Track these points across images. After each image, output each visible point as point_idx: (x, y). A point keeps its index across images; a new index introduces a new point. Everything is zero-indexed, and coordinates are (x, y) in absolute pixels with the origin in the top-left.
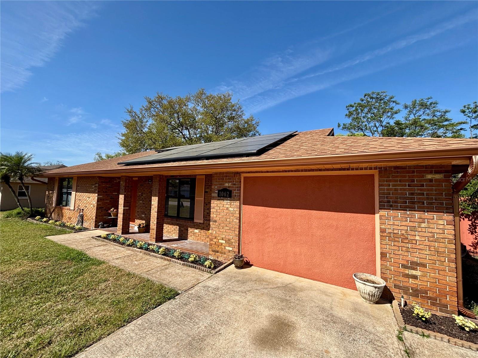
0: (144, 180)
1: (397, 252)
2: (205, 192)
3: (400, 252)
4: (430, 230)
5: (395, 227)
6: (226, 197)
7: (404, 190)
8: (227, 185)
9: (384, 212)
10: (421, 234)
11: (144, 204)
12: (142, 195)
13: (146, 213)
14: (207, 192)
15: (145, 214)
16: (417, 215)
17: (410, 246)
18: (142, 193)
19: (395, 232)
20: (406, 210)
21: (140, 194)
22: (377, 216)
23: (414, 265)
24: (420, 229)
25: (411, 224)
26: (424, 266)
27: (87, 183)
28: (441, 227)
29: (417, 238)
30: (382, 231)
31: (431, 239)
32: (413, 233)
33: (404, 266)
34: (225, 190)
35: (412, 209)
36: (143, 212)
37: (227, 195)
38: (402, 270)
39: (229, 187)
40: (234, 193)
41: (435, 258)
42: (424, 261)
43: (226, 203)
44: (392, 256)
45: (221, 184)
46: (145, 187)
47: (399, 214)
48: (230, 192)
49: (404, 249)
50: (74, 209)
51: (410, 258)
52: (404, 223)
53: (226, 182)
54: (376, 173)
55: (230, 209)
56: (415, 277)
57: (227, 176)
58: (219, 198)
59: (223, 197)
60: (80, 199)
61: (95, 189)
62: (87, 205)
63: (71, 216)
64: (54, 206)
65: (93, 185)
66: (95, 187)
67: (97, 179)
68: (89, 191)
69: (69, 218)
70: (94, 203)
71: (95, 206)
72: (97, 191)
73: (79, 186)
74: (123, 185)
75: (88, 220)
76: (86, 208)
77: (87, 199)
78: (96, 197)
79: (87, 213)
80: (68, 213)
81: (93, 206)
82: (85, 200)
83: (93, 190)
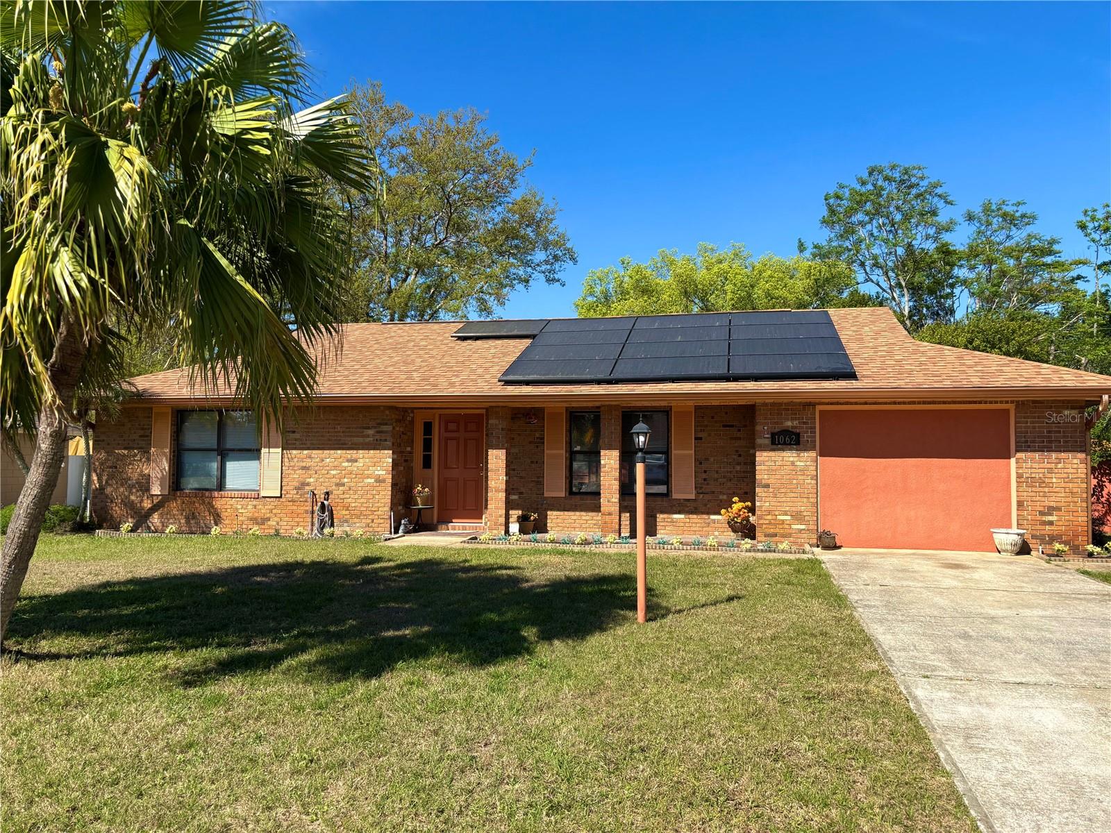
1: (1034, 499)
2: (696, 439)
3: (1038, 498)
4: (1066, 471)
5: (1033, 470)
6: (790, 444)
7: (1043, 427)
8: (789, 423)
9: (1019, 455)
10: (1058, 475)
13: (522, 490)
14: (701, 439)
15: (521, 493)
16: (1054, 455)
17: (1046, 490)
19: (1033, 476)
20: (1043, 451)
22: (1013, 460)
23: (1051, 510)
24: (1056, 471)
25: (1049, 466)
26: (1059, 509)
27: (339, 424)
28: (1075, 466)
29: (1054, 480)
30: (1019, 476)
31: (1066, 480)
32: (1050, 475)
33: (1042, 513)
34: (786, 432)
35: (1050, 450)
36: (513, 489)
37: (791, 441)
38: (1039, 517)
39: (792, 427)
40: (805, 437)
41: (1070, 499)
42: (1059, 504)
43: (789, 456)
44: (1029, 503)
45: (777, 423)
47: (1037, 455)
48: (798, 435)
49: (1041, 494)
50: (281, 494)
51: (1047, 503)
52: (1042, 465)
53: (788, 420)
54: (1012, 407)
55: (798, 463)
56: (1051, 523)
57: (788, 410)
58: (774, 447)
59: (785, 444)
60: (304, 468)
61: (378, 437)
62: (346, 480)
63: (268, 515)
64: (159, 493)
65: (369, 428)
66: (378, 432)
67: (387, 412)
68: (352, 444)
69: (256, 519)
70: (376, 472)
71: (384, 481)
72: (389, 443)
73: (294, 432)
74: (500, 427)
75: (358, 517)
76: (341, 488)
77: (344, 464)
78: (386, 458)
79: (349, 500)
80: (250, 507)
81: (373, 480)
82: (335, 468)
83: (368, 440)
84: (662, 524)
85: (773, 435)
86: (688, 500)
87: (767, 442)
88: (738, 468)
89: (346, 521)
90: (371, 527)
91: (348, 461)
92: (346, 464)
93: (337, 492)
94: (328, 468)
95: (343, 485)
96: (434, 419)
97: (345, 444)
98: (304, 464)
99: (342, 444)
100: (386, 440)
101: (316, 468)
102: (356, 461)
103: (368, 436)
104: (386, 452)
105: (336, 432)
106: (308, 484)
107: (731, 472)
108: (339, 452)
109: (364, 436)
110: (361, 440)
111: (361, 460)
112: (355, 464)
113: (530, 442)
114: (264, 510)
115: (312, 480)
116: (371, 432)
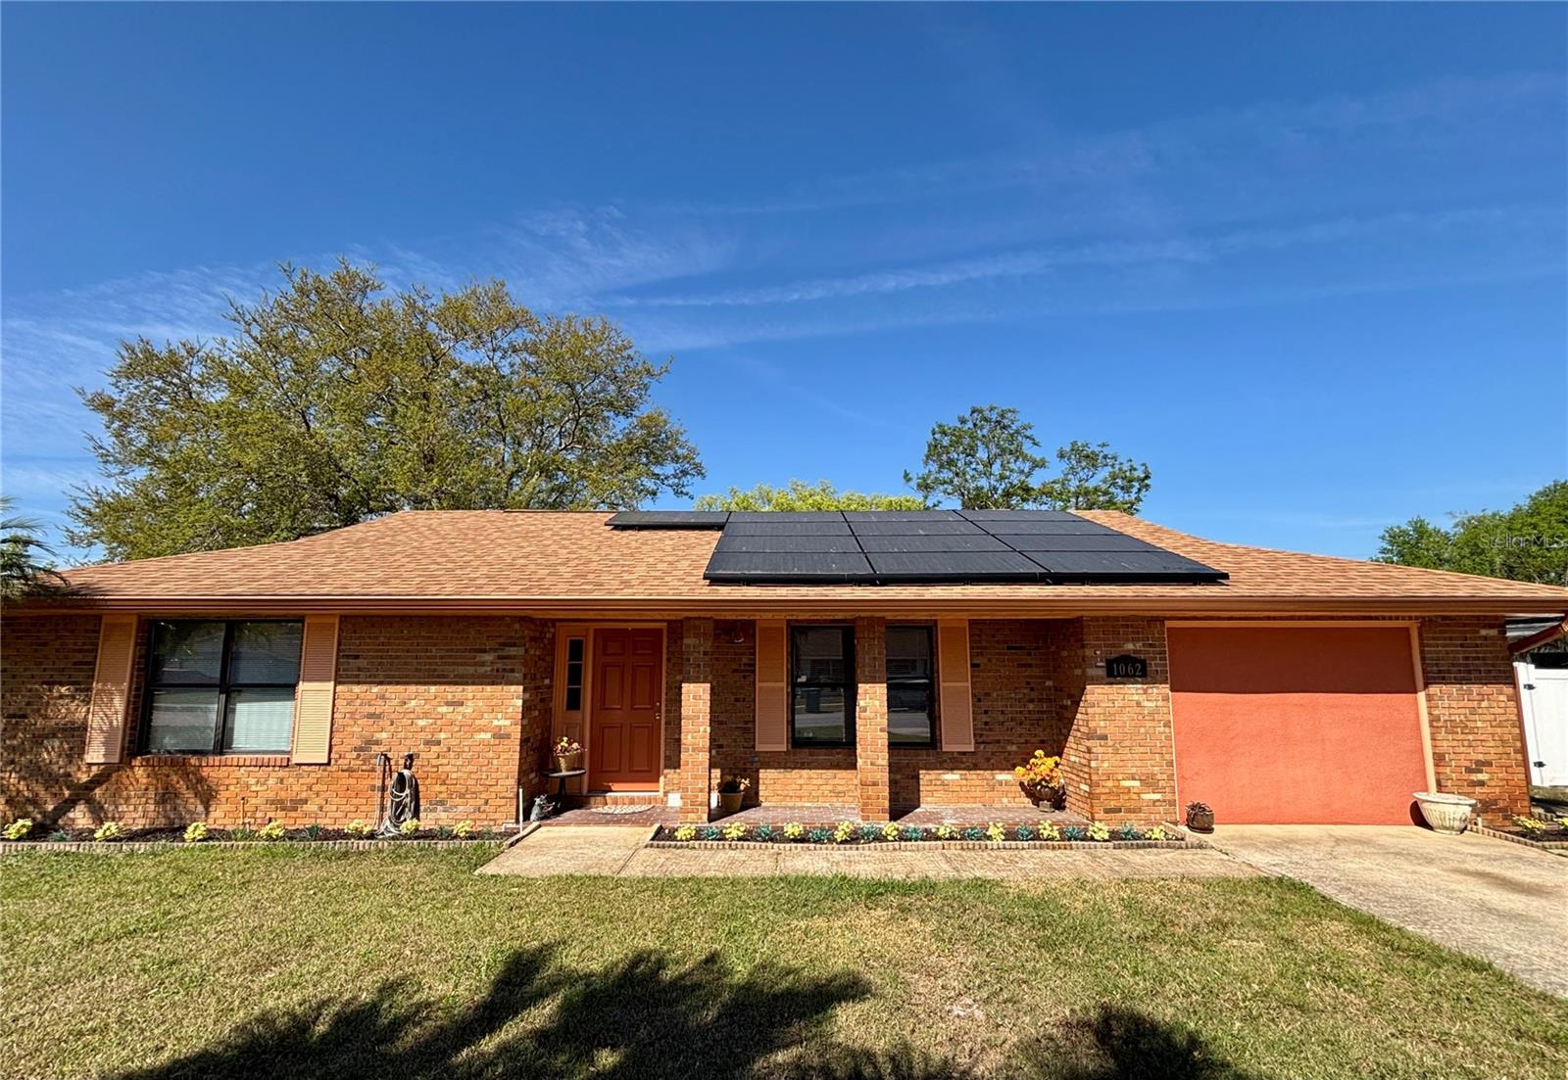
1: (1457, 750)
2: (973, 665)
3: (1462, 749)
4: (1492, 710)
5: (1452, 711)
6: (1134, 676)
7: (1457, 652)
8: (1130, 646)
9: (1434, 689)
10: (1483, 717)
14: (978, 665)
15: (721, 746)
16: (1475, 688)
17: (1471, 737)
19: (1453, 718)
20: (1462, 684)
22: (1421, 696)
23: (1480, 766)
24: (1480, 711)
25: (1470, 704)
26: (1490, 764)
27: (435, 645)
28: (1503, 705)
29: (1479, 724)
30: (1434, 720)
31: (1494, 723)
32: (1471, 717)
33: (1469, 770)
34: (1126, 659)
35: (1469, 682)
37: (1135, 672)
38: (1466, 776)
39: (1135, 652)
40: (1153, 666)
41: (1501, 750)
42: (1488, 757)
43: (1133, 691)
44: (1452, 756)
45: (1114, 646)
47: (1454, 689)
48: (1143, 662)
49: (1466, 743)
50: (330, 760)
51: (1474, 757)
52: (1462, 704)
53: (1127, 640)
54: (1414, 628)
55: (1146, 704)
56: (1482, 784)
57: (1127, 626)
58: (1112, 680)
59: (1127, 675)
60: (371, 716)
61: (499, 666)
62: (442, 736)
63: (304, 795)
64: (102, 761)
65: (484, 651)
66: (500, 658)
67: (517, 626)
68: (455, 676)
69: (281, 801)
70: (496, 723)
71: (508, 736)
72: (518, 675)
73: (357, 657)
74: (702, 649)
75: (462, 796)
76: (435, 748)
77: (440, 709)
78: (513, 697)
79: (448, 768)
80: (271, 782)
81: (488, 736)
82: (426, 715)
83: (482, 670)
84: (928, 788)
85: (1109, 663)
86: (964, 753)
87: (1102, 672)
88: (1031, 706)
89: (442, 803)
90: (484, 811)
91: (448, 704)
92: (444, 709)
93: (427, 755)
94: (412, 716)
95: (438, 743)
96: (586, 636)
97: (444, 676)
98: (372, 710)
99: (439, 676)
100: (512, 671)
101: (393, 716)
102: (462, 704)
103: (483, 664)
104: (513, 688)
105: (428, 657)
106: (378, 743)
107: (1021, 712)
108: (433, 688)
109: (475, 664)
110: (471, 670)
111: (470, 703)
112: (460, 709)
113: (735, 671)
114: (296, 787)
115: (384, 735)
116: (488, 657)
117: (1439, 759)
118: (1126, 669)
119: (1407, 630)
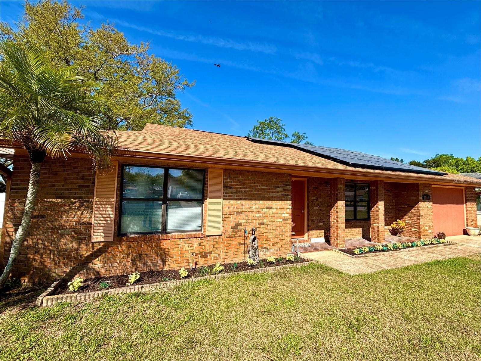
0: (318, 182)
1: (470, 217)
5: (469, 208)
6: (427, 200)
7: (470, 195)
8: (426, 191)
9: (467, 203)
11: (321, 210)
12: (317, 200)
13: (324, 220)
17: (471, 214)
18: (317, 198)
19: (469, 210)
21: (315, 198)
22: (465, 205)
27: (261, 184)
28: (475, 207)
30: (466, 210)
32: (472, 210)
34: (426, 195)
36: (321, 220)
40: (430, 197)
41: (475, 217)
43: (427, 204)
44: (469, 219)
45: (424, 191)
46: (320, 190)
47: (470, 203)
48: (428, 196)
50: (222, 233)
51: (472, 219)
54: (464, 188)
55: (429, 207)
56: (473, 225)
57: (425, 186)
58: (424, 200)
60: (238, 213)
61: (284, 193)
62: (265, 221)
63: (211, 250)
64: (102, 240)
65: (278, 187)
66: (284, 190)
67: (289, 178)
68: (269, 197)
69: (201, 253)
70: (283, 215)
71: (287, 220)
72: (290, 197)
73: (231, 188)
75: (273, 244)
76: (262, 226)
77: (264, 210)
78: (288, 205)
79: (268, 234)
80: (195, 245)
81: (281, 220)
82: (259, 212)
83: (278, 194)
85: (423, 195)
87: (421, 198)
88: (391, 207)
89: (266, 248)
90: (281, 250)
91: (267, 208)
92: (265, 210)
93: (261, 228)
94: (254, 213)
95: (263, 224)
97: (264, 197)
98: (238, 210)
100: (288, 195)
101: (246, 213)
102: (271, 208)
104: (288, 202)
105: (259, 189)
106: (241, 224)
107: (389, 209)
108: (261, 202)
109: (276, 192)
111: (274, 208)
112: (271, 210)
114: (207, 246)
115: (243, 221)
116: (280, 189)
117: (467, 219)
118: (426, 198)
119: (462, 189)
